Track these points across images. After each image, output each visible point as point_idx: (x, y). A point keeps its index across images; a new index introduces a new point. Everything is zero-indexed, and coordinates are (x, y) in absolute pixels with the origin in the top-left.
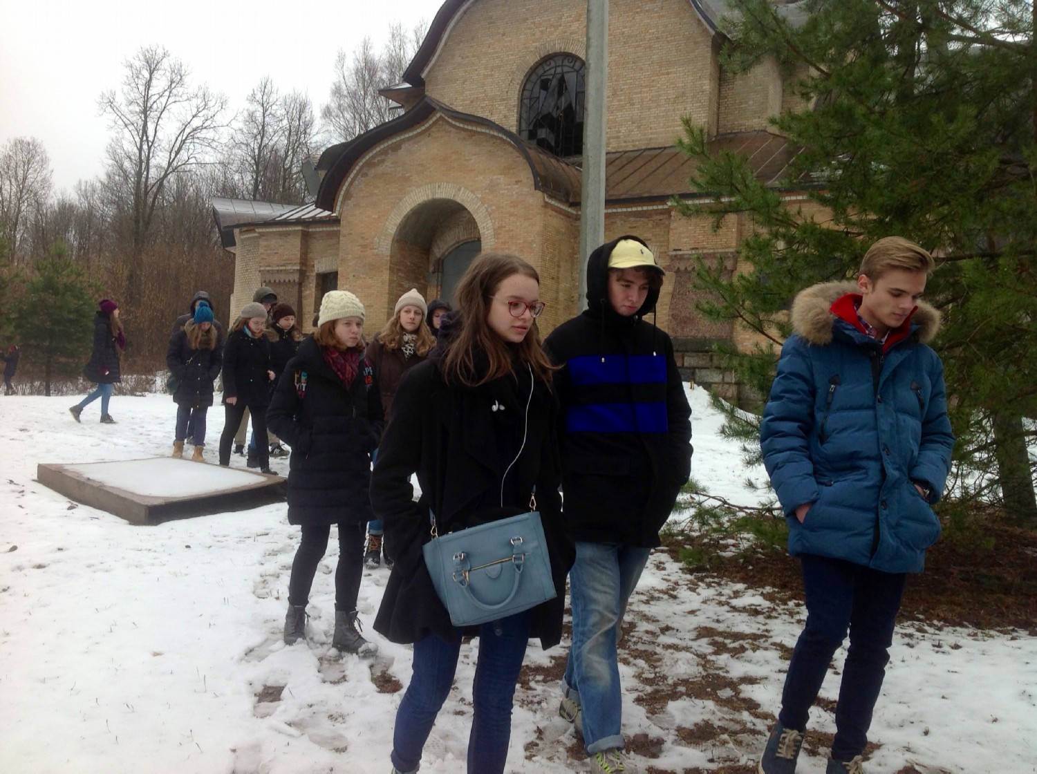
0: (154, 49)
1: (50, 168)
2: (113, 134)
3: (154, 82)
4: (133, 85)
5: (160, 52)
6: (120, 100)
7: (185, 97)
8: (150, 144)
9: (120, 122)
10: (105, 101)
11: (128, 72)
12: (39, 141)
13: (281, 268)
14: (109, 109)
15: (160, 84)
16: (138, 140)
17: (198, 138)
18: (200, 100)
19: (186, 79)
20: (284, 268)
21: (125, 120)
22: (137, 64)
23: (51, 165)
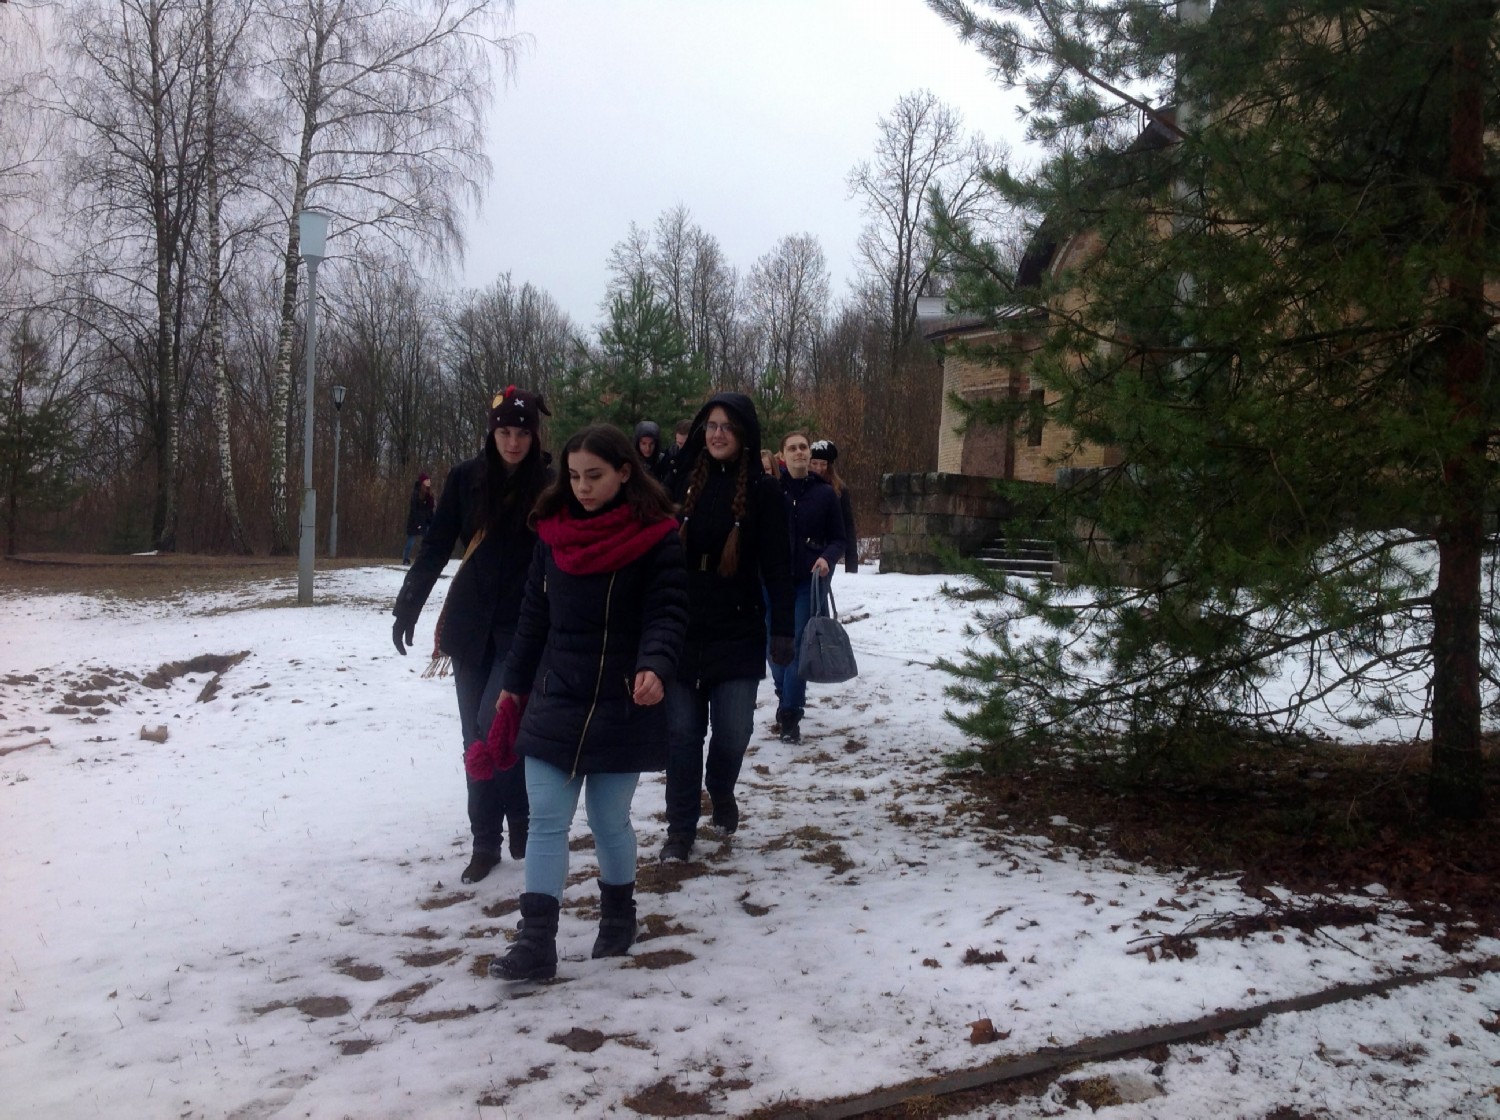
0: (916, 97)
1: (827, 271)
2: (868, 220)
3: (916, 142)
4: (889, 151)
5: (924, 99)
6: (875, 173)
7: (954, 157)
8: (911, 226)
9: (875, 204)
10: (856, 178)
11: (882, 135)
12: (813, 237)
13: (987, 387)
14: (861, 188)
15: (924, 143)
16: (897, 224)
17: (972, 211)
18: (974, 158)
19: (958, 131)
20: (990, 387)
21: (881, 199)
22: (894, 121)
23: (828, 267)
